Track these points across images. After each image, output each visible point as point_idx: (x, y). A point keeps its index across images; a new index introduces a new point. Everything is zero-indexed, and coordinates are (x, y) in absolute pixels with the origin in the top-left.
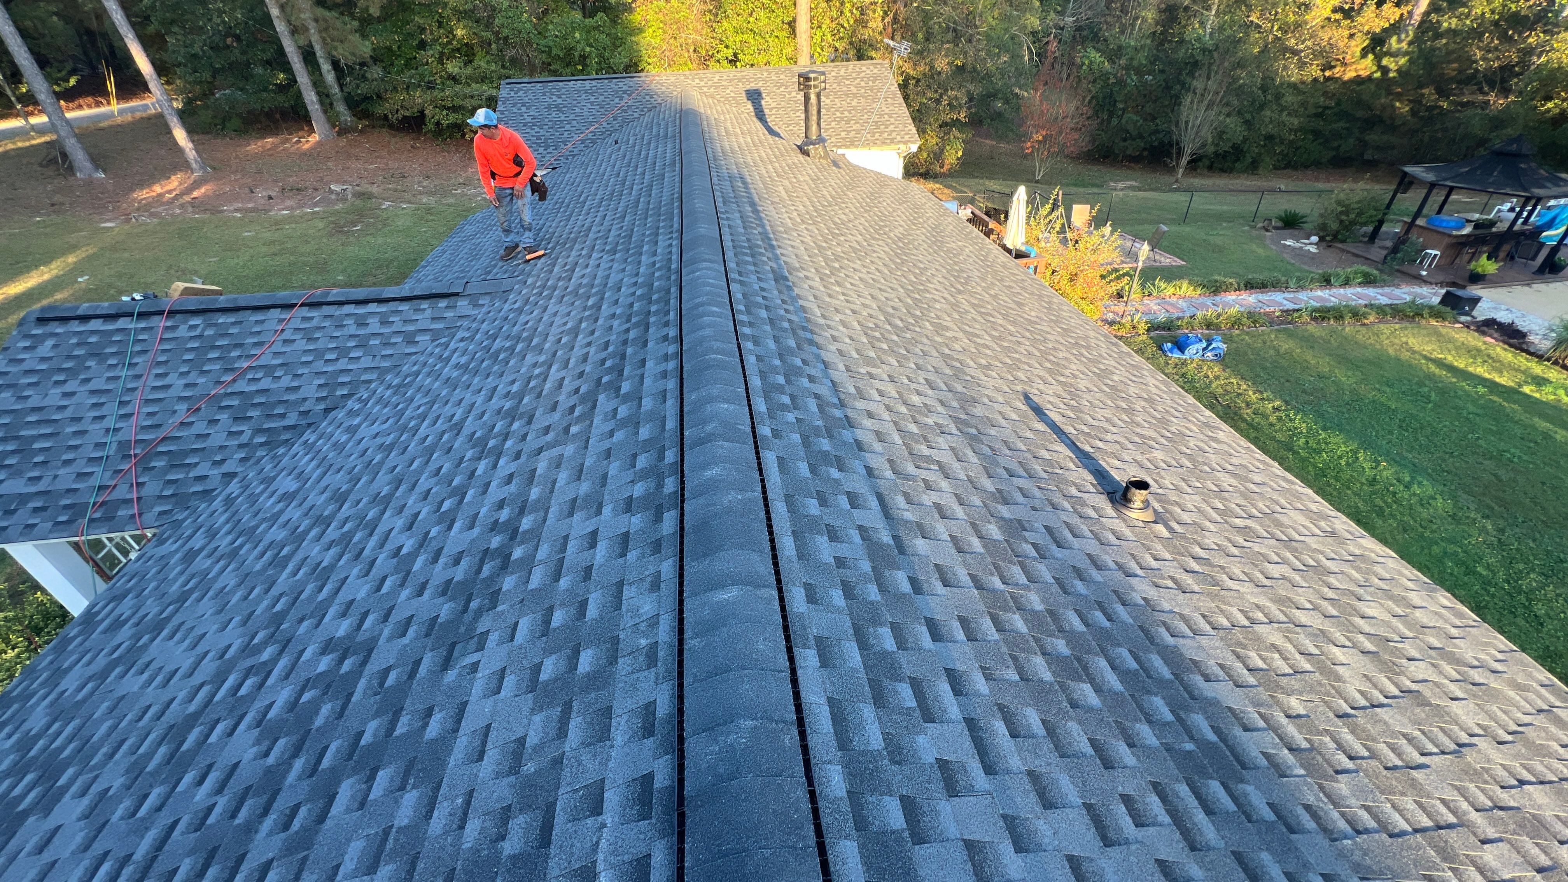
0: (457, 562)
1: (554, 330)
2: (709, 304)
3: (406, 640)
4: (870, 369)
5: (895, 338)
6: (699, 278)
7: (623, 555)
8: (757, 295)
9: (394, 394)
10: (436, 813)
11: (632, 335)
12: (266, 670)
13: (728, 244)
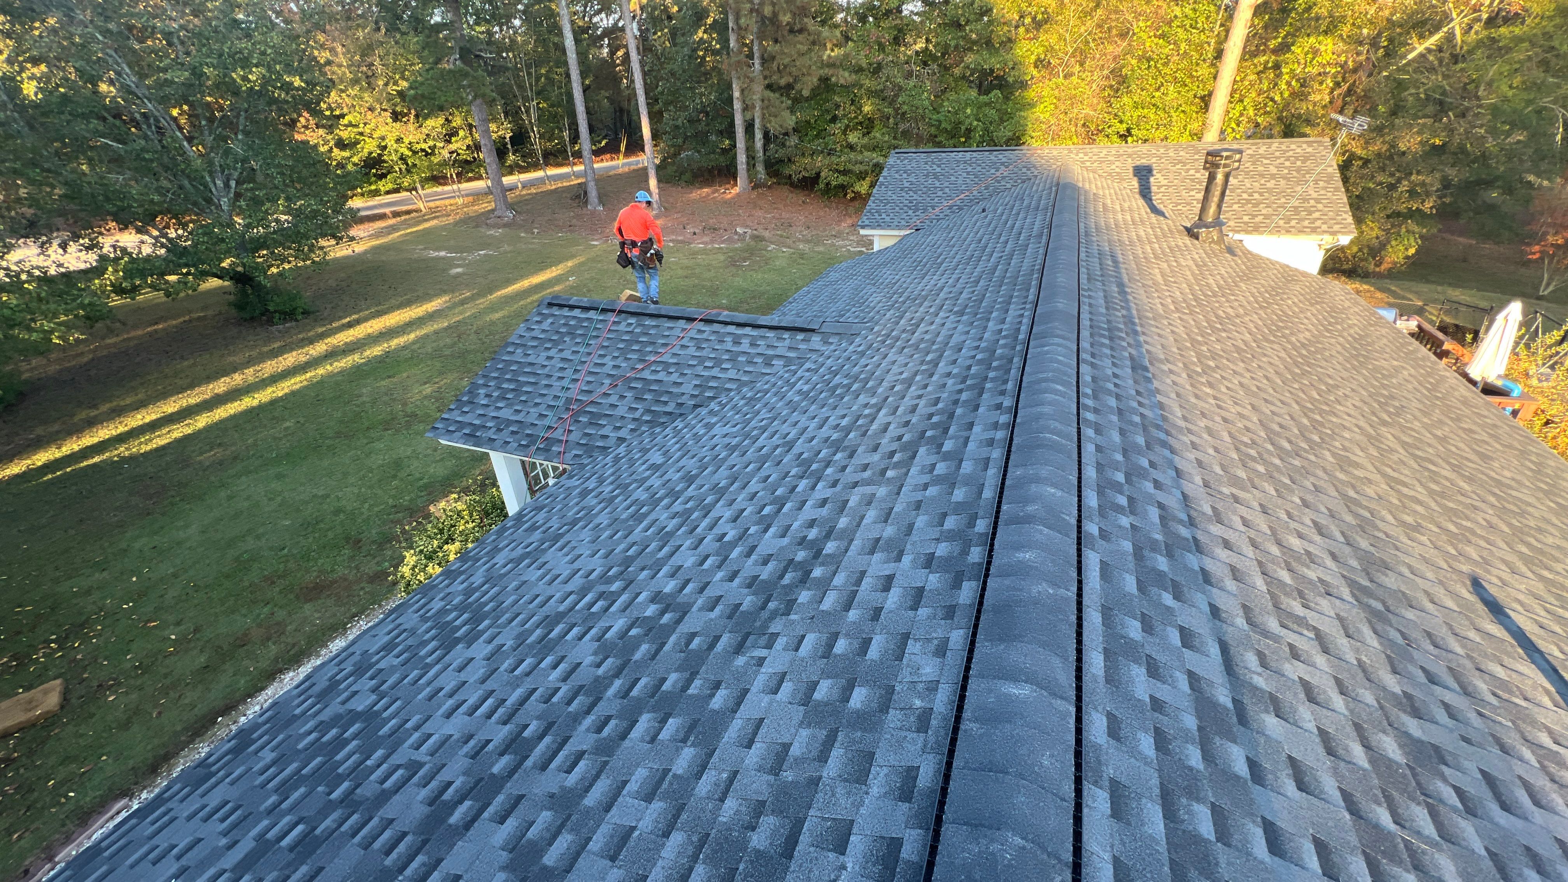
0: (765, 562)
1: (889, 378)
2: (1053, 381)
3: (713, 615)
4: (1235, 491)
5: (1277, 461)
6: (1047, 352)
7: (915, 608)
8: (1109, 381)
9: (746, 404)
10: (704, 777)
11: (964, 396)
12: (612, 598)
13: (1085, 322)
